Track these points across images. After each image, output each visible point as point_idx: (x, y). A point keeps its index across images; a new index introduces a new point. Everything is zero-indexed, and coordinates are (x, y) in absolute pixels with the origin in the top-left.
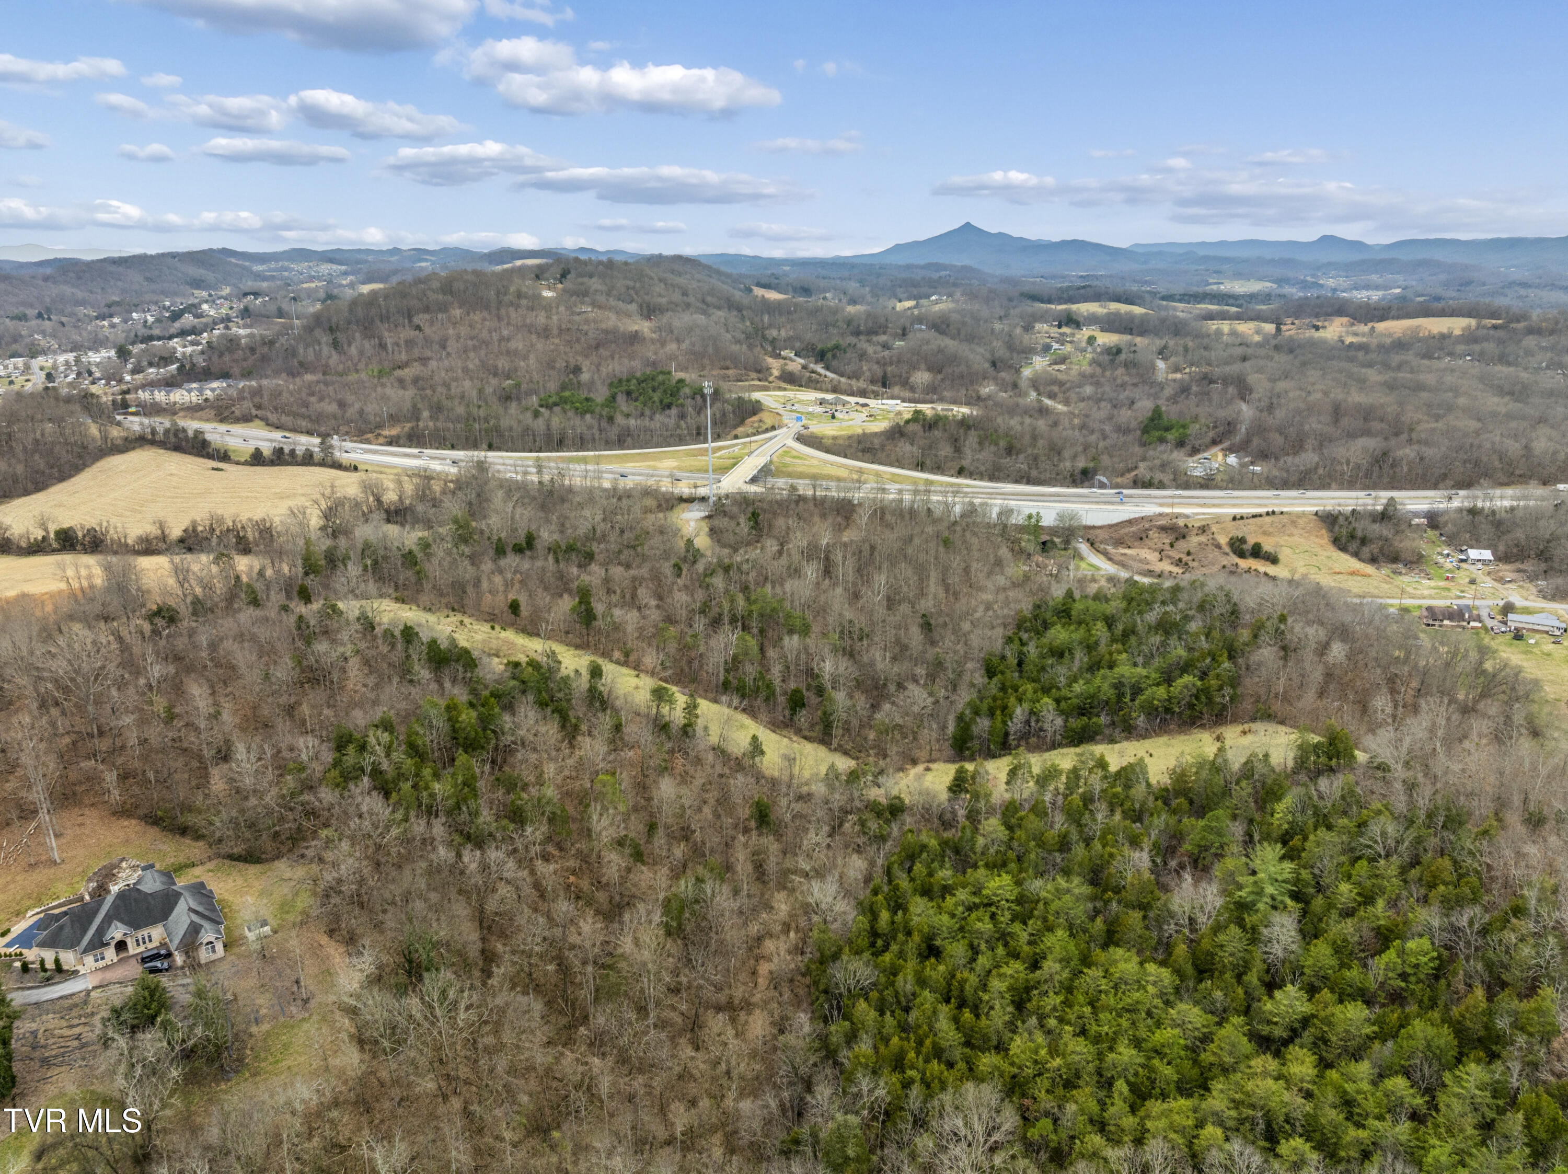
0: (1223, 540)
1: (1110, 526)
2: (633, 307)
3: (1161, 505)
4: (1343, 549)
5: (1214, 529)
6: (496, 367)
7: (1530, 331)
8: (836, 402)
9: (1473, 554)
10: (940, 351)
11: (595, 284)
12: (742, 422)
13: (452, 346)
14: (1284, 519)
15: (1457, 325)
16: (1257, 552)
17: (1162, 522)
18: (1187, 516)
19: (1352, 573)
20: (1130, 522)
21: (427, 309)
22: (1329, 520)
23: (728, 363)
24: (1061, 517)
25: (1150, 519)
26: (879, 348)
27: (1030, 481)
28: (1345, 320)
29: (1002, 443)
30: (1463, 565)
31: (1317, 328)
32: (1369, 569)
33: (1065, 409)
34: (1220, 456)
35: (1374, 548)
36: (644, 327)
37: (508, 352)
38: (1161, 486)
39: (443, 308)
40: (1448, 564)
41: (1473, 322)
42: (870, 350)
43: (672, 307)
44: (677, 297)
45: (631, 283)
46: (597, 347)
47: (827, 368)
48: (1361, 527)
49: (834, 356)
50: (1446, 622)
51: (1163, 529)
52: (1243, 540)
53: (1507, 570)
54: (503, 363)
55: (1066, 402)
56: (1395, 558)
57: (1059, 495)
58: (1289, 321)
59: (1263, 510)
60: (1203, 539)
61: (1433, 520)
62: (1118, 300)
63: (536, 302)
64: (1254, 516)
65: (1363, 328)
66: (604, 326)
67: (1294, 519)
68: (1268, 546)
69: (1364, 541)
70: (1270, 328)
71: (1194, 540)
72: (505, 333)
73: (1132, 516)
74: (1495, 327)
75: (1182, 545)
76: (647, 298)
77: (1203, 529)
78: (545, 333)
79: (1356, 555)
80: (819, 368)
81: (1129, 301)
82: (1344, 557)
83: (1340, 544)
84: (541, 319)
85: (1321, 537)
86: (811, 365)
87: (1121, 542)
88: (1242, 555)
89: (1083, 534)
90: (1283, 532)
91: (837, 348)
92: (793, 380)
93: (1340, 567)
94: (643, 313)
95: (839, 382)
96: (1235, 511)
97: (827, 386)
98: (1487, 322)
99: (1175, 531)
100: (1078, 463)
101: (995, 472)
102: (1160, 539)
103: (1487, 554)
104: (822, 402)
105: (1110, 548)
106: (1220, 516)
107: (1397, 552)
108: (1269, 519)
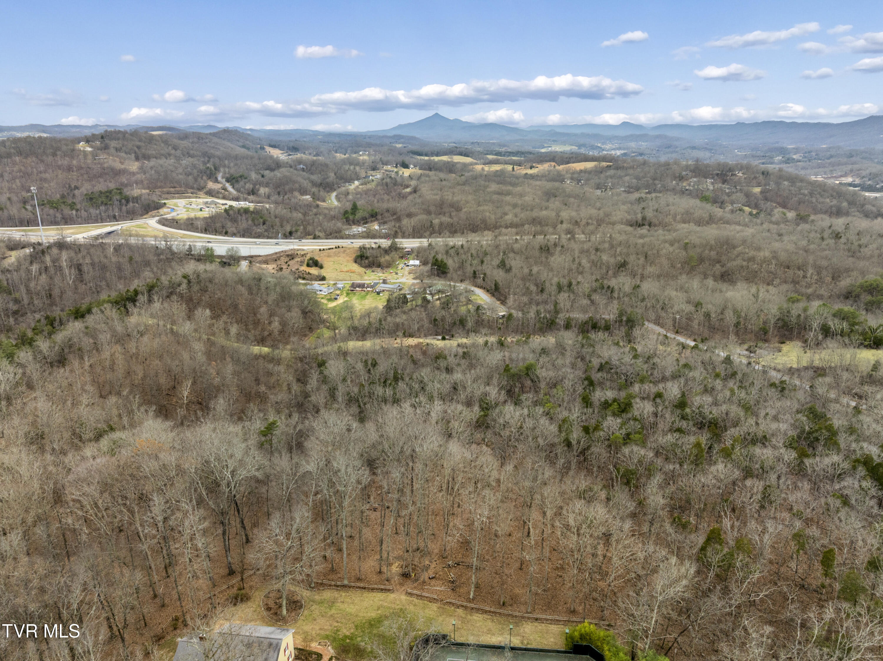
0: (307, 259)
1: (267, 255)
2: (133, 156)
4: (356, 262)
5: (308, 255)
8: (212, 203)
9: (413, 262)
10: (287, 178)
11: (113, 144)
12: (147, 213)
14: (342, 250)
16: (316, 264)
17: (290, 253)
18: (303, 250)
19: (348, 272)
20: (276, 253)
22: (360, 250)
25: (285, 252)
29: (262, 221)
30: (407, 267)
31: (532, 168)
32: (363, 270)
34: (374, 225)
35: (367, 261)
38: (319, 238)
41: (597, 163)
43: (160, 156)
44: (170, 150)
45: (140, 143)
46: (100, 176)
48: (370, 253)
49: (239, 181)
50: (358, 289)
51: (288, 256)
52: (313, 259)
56: (379, 266)
57: (255, 242)
59: (334, 246)
61: (414, 250)
64: (329, 249)
66: (106, 165)
67: (345, 250)
69: (367, 258)
71: (296, 259)
73: (277, 251)
74: (607, 167)
75: (291, 263)
76: (144, 151)
77: (303, 256)
78: (69, 169)
80: (229, 187)
83: (356, 260)
84: (66, 161)
85: (351, 257)
86: (228, 185)
87: (266, 262)
88: (308, 265)
89: (251, 259)
90: (336, 255)
91: (241, 176)
92: (210, 193)
93: (345, 269)
94: (137, 159)
95: (230, 193)
96: (322, 248)
97: (221, 196)
98: (604, 164)
99: (291, 256)
100: (288, 228)
101: (245, 233)
102: (283, 259)
103: (417, 262)
104: (206, 203)
105: (258, 265)
106: (316, 250)
107: (380, 263)
108: (334, 250)
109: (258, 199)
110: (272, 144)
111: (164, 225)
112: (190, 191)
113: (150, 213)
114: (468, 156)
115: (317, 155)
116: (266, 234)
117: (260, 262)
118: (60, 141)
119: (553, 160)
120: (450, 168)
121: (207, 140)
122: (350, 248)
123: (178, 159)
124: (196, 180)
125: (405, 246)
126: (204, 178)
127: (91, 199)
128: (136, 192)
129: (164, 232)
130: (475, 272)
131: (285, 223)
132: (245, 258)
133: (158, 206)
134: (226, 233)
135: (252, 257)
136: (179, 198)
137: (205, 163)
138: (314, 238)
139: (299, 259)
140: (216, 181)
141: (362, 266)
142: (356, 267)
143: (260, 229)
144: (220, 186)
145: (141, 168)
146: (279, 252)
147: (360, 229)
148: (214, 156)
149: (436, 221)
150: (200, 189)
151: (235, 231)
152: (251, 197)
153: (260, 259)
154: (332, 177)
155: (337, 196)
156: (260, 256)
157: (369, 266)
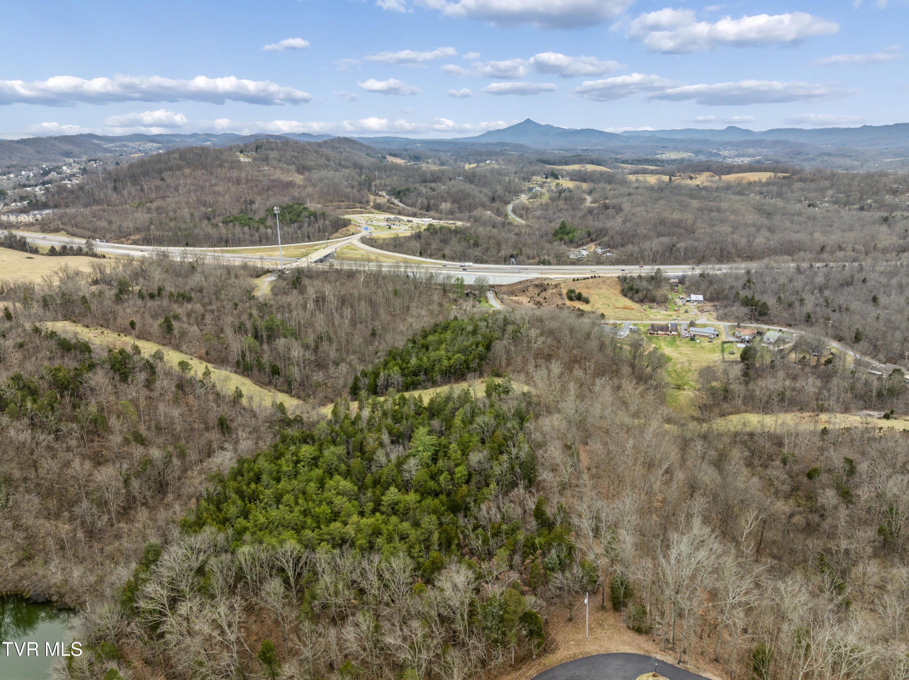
0: (564, 291)
1: (510, 285)
2: (293, 167)
3: (542, 273)
4: (625, 295)
5: (562, 286)
6: (205, 201)
7: (801, 180)
8: (395, 219)
9: (693, 297)
10: (461, 191)
11: (273, 154)
12: (337, 231)
13: (182, 190)
14: (600, 280)
15: (764, 176)
16: (579, 298)
17: (537, 282)
18: (551, 279)
19: (625, 308)
20: (520, 282)
21: (171, 169)
22: (623, 280)
23: (344, 199)
24: (478, 279)
26: (429, 190)
27: (482, 262)
28: (708, 174)
29: (472, 242)
30: (688, 303)
31: (691, 178)
32: (636, 306)
33: (524, 222)
34: (594, 247)
35: (640, 295)
36: (298, 179)
37: (214, 193)
38: (549, 263)
39: (180, 168)
40: (680, 302)
41: (772, 174)
42: (424, 190)
43: (318, 167)
44: (323, 161)
45: (296, 154)
46: (268, 189)
47: (401, 201)
48: (638, 284)
49: (405, 195)
50: (659, 332)
51: (536, 286)
52: (572, 291)
53: (709, 306)
54: (210, 199)
55: (527, 219)
56: (653, 300)
57: (488, 269)
58: (678, 174)
59: (589, 276)
60: (554, 291)
61: (682, 280)
62: (592, 162)
63: (236, 165)
64: (585, 279)
65: (717, 178)
66: (272, 178)
67: (604, 280)
68: (585, 294)
69: (637, 291)
70: (666, 178)
71: (550, 291)
72: (213, 182)
73: (521, 279)
74: (784, 178)
75: (544, 294)
76: (302, 162)
77: (556, 286)
78: (238, 182)
79: (632, 298)
80: (396, 202)
81: (598, 164)
82: (625, 299)
83: (624, 293)
84: (235, 174)
85: (616, 289)
86: (393, 199)
87: (512, 293)
88: (571, 299)
89: (496, 289)
90: (598, 286)
91: (407, 190)
92: (379, 207)
93: (620, 305)
94: (299, 171)
95: (403, 209)
96: (576, 276)
97: (396, 211)
98: (780, 175)
99: (542, 287)
100: (508, 252)
101: (462, 257)
102: (533, 291)
103: (700, 297)
104: (388, 220)
105: (507, 297)
106: (567, 279)
107: (654, 297)
108: (591, 280)
109: (440, 215)
111: (370, 246)
114: (600, 165)
117: (507, 294)
118: (221, 152)
121: (341, 150)
124: (359, 192)
125: (669, 275)
126: (366, 191)
132: (486, 288)
133: (345, 223)
134: (445, 257)
135: (493, 286)
137: (359, 175)
141: (634, 301)
142: (627, 302)
143: (477, 252)
144: (385, 200)
145: (309, 180)
146: (524, 282)
147: (583, 252)
148: (364, 167)
150: (365, 203)
151: (454, 255)
152: (432, 213)
153: (504, 289)
154: (500, 190)
155: (514, 211)
156: (501, 286)
157: (641, 301)
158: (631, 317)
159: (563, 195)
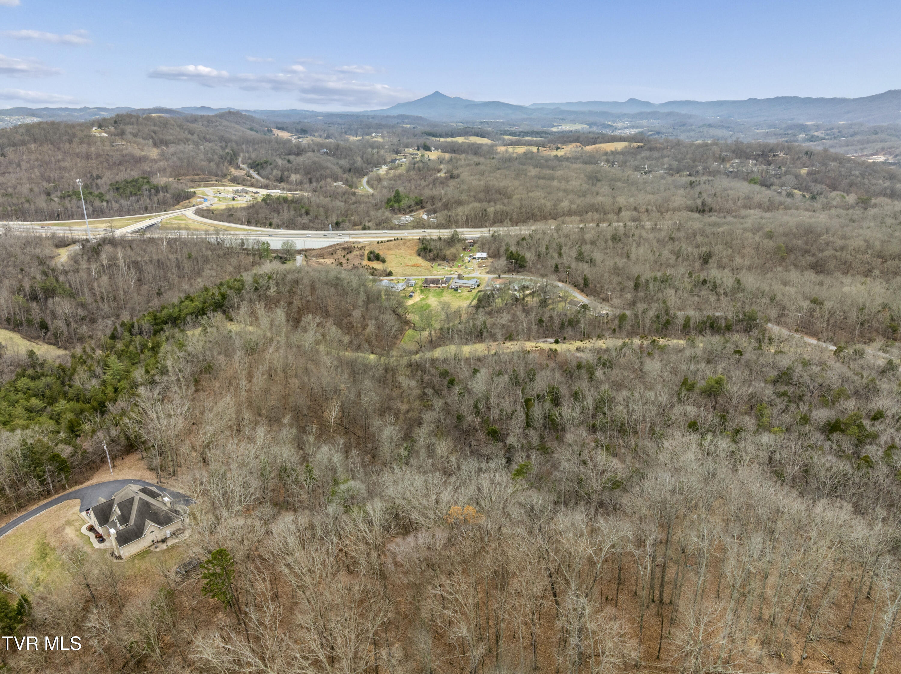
0: (366, 253)
2: (150, 142)
3: (353, 238)
4: (419, 255)
5: (366, 248)
6: (49, 177)
8: (243, 191)
9: (479, 255)
10: (314, 163)
11: (129, 129)
12: (178, 203)
13: (24, 165)
14: (402, 242)
15: (621, 146)
16: (377, 258)
17: (346, 246)
18: (359, 242)
19: (413, 266)
20: (331, 246)
21: (14, 145)
23: (199, 172)
24: (285, 244)
25: (341, 244)
26: (285, 162)
28: (575, 144)
29: (304, 210)
30: (473, 260)
31: (558, 149)
32: (427, 264)
33: (372, 192)
34: (421, 213)
35: (431, 254)
36: (154, 153)
37: (60, 169)
38: (369, 228)
39: (24, 143)
40: (466, 260)
41: (627, 144)
43: (178, 142)
44: (186, 135)
45: (156, 128)
46: (120, 164)
47: (258, 174)
48: (432, 245)
49: (262, 167)
50: (433, 285)
51: (344, 249)
52: (373, 253)
53: (488, 262)
54: (54, 175)
55: (376, 189)
56: (444, 259)
57: (305, 235)
59: (393, 238)
61: (476, 241)
62: (476, 135)
63: (89, 140)
64: (388, 241)
65: (580, 148)
66: (125, 152)
67: (405, 242)
68: (382, 254)
69: (430, 251)
70: (535, 149)
71: (355, 253)
72: (60, 157)
73: (332, 243)
74: (638, 147)
75: (349, 256)
76: (161, 136)
77: (361, 249)
78: (88, 157)
79: (425, 258)
80: (255, 175)
81: (482, 136)
82: (418, 258)
83: (419, 253)
84: (83, 149)
85: (413, 250)
86: (252, 172)
87: (322, 256)
88: (369, 259)
89: (306, 253)
90: (397, 247)
91: (266, 162)
92: (235, 180)
93: (410, 263)
94: (155, 145)
95: (257, 180)
96: (380, 240)
97: (249, 183)
98: (635, 144)
99: (348, 249)
100: (334, 219)
101: (290, 225)
102: (340, 253)
103: (484, 255)
104: (236, 192)
105: (314, 259)
106: (373, 242)
107: (445, 256)
108: (393, 242)
109: (289, 187)
110: (279, 126)
111: (203, 216)
112: (214, 178)
113: (182, 203)
114: (484, 137)
115: (328, 137)
116: (311, 224)
117: (316, 256)
118: (73, 126)
119: (577, 140)
120: (476, 150)
121: (217, 124)
122: (409, 240)
123: (197, 144)
124: (218, 165)
125: (467, 236)
126: (226, 164)
127: (117, 188)
128: (161, 180)
129: (205, 224)
130: (557, 266)
131: (330, 213)
132: (299, 252)
133: (189, 196)
134: (270, 225)
135: (306, 250)
136: (205, 186)
137: (223, 149)
138: (364, 229)
139: (358, 253)
140: (238, 167)
141: (426, 260)
142: (420, 261)
143: (305, 220)
144: (243, 172)
145: (162, 154)
146: (334, 245)
147: (408, 218)
148: (230, 141)
149: (491, 210)
150: (224, 176)
151: (280, 223)
152: (282, 185)
153: (315, 253)
154: (359, 162)
155: (368, 182)
156: (313, 249)
157: (433, 260)
158: (416, 273)
159: (416, 165)
